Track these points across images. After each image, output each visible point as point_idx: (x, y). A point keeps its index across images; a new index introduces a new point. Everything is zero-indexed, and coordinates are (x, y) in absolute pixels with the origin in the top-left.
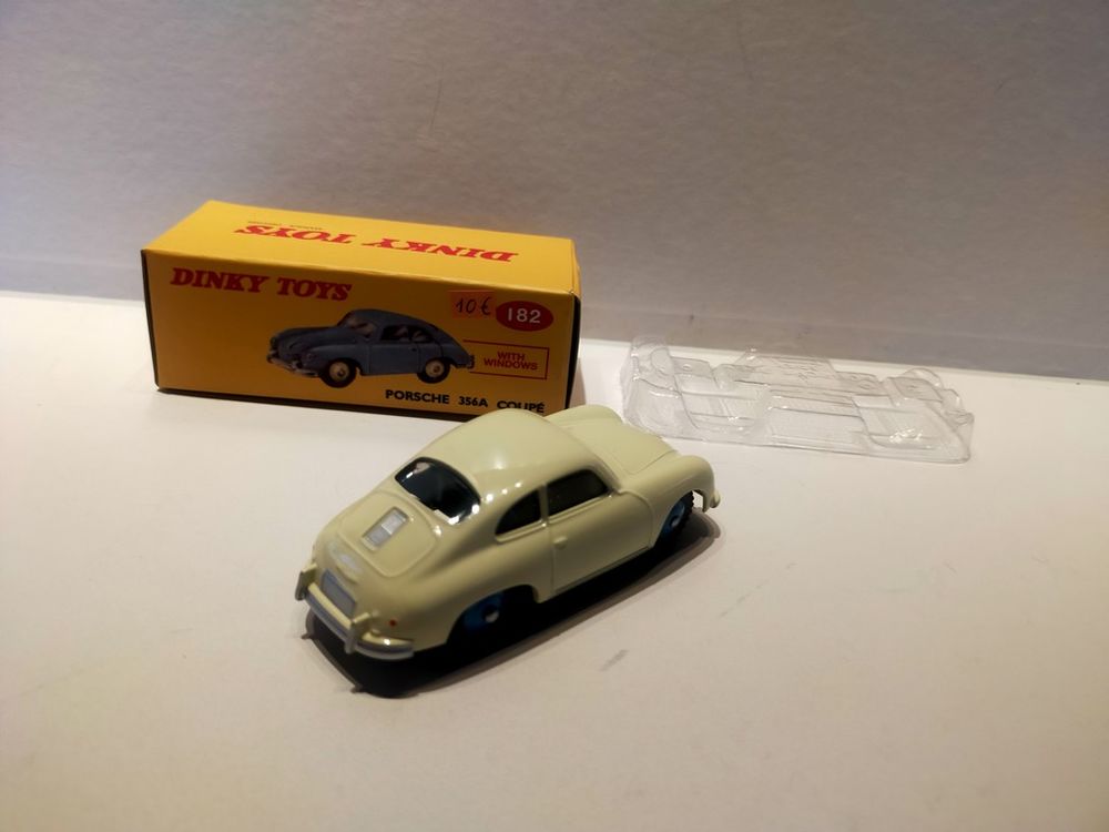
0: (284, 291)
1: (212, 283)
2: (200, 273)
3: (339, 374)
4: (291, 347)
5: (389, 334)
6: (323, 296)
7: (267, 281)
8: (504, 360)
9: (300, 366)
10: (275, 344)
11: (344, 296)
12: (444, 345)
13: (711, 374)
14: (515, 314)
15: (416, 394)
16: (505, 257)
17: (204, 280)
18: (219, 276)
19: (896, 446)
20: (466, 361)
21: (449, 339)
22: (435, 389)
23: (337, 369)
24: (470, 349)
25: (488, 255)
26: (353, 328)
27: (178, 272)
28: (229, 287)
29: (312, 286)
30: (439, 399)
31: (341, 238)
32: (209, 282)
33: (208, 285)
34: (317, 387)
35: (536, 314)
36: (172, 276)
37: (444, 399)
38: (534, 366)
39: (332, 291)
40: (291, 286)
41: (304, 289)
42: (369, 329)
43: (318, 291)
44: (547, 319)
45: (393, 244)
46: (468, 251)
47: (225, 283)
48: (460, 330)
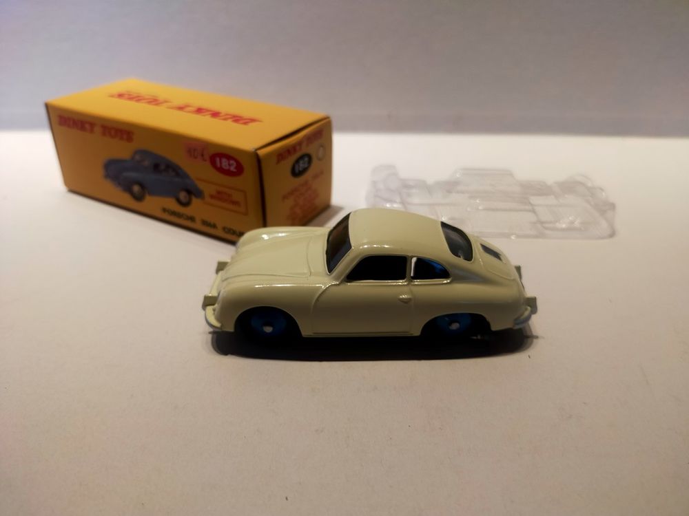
3: (137, 192)
6: (121, 138)
8: (220, 196)
9: (119, 184)
10: (106, 167)
11: (131, 139)
15: (178, 213)
16: (249, 122)
20: (199, 194)
22: (185, 210)
23: (136, 188)
24: (201, 186)
25: (238, 120)
26: (138, 161)
27: (61, 117)
34: (126, 198)
37: (192, 219)
38: (239, 204)
42: (146, 163)
43: (119, 135)
45: (186, 109)
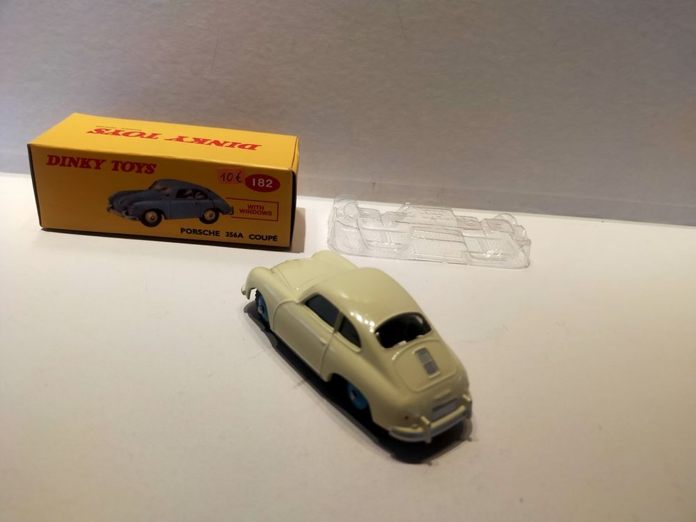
0: (115, 169)
1: (72, 164)
2: (64, 158)
3: (151, 219)
4: (121, 202)
5: (181, 194)
6: (139, 171)
7: (104, 163)
8: (251, 210)
9: (127, 214)
10: (112, 200)
11: (152, 171)
12: (215, 201)
13: (380, 217)
14: (257, 182)
15: (199, 231)
16: (253, 147)
17: (67, 162)
18: (76, 160)
19: (488, 259)
20: (228, 210)
21: (217, 197)
22: (211, 227)
23: (150, 215)
24: (231, 203)
25: (242, 146)
26: (158, 190)
27: (51, 157)
28: (82, 166)
29: (132, 166)
30: (213, 233)
31: (152, 136)
32: (70, 163)
33: (69, 165)
34: (138, 227)
35: (269, 182)
36: (47, 160)
37: (217, 233)
38: (270, 213)
39: (144, 169)
40: (120, 165)
41: (128, 167)
42: (168, 191)
43: (136, 168)
44: (276, 185)
45: (184, 139)
46: (231, 144)
47: (80, 164)
48: (223, 191)
